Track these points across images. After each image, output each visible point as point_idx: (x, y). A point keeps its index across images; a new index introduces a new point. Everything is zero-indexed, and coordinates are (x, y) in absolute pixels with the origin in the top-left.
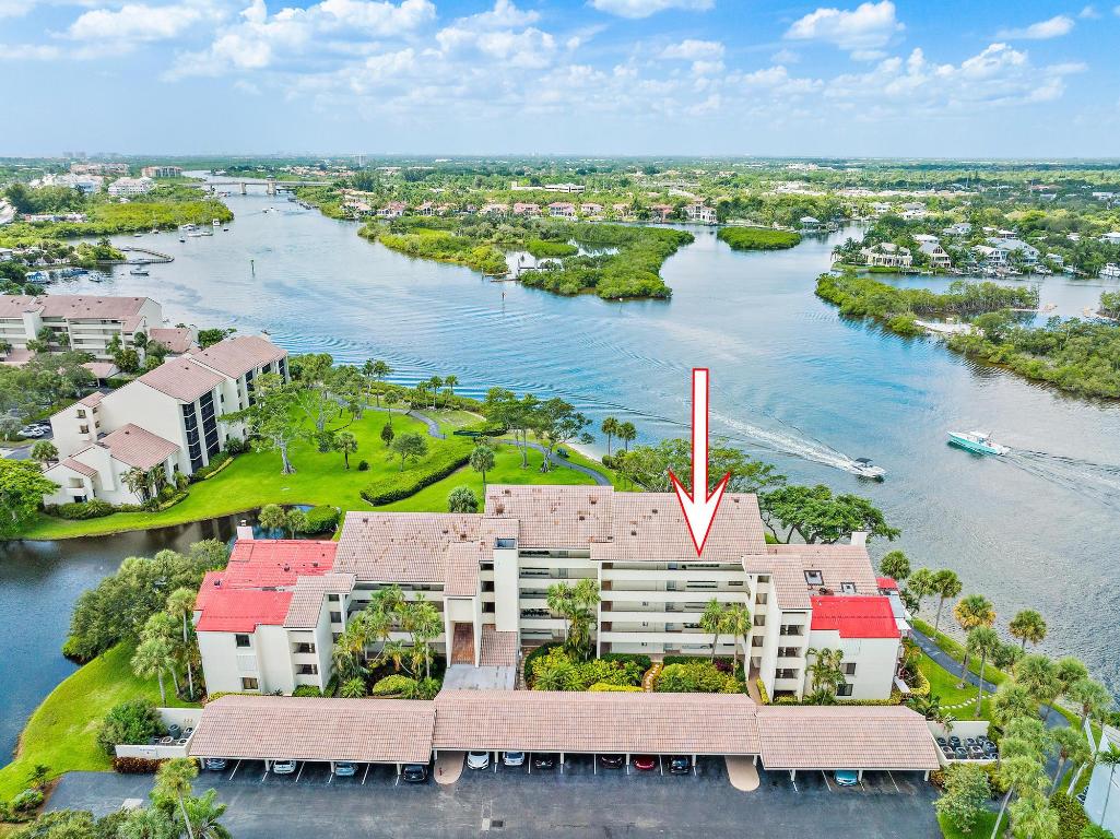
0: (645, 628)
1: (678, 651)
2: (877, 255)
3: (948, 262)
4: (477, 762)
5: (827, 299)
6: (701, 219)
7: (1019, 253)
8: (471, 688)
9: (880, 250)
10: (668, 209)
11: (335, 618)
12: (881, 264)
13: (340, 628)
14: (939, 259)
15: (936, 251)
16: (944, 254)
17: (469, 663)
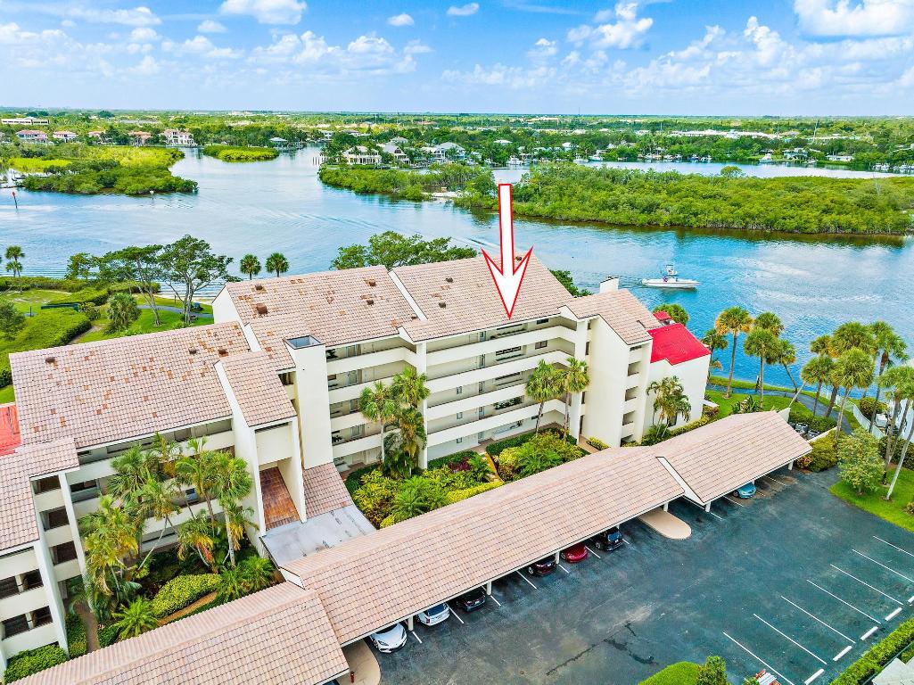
0: (461, 420)
1: (491, 439)
2: (353, 156)
3: (407, 159)
4: (394, 640)
5: (337, 185)
6: (180, 143)
7: (453, 151)
8: (318, 549)
9: (357, 152)
10: (146, 136)
11: (55, 518)
12: (359, 163)
13: (69, 533)
14: (399, 157)
15: (396, 152)
16: (402, 154)
17: (290, 520)
